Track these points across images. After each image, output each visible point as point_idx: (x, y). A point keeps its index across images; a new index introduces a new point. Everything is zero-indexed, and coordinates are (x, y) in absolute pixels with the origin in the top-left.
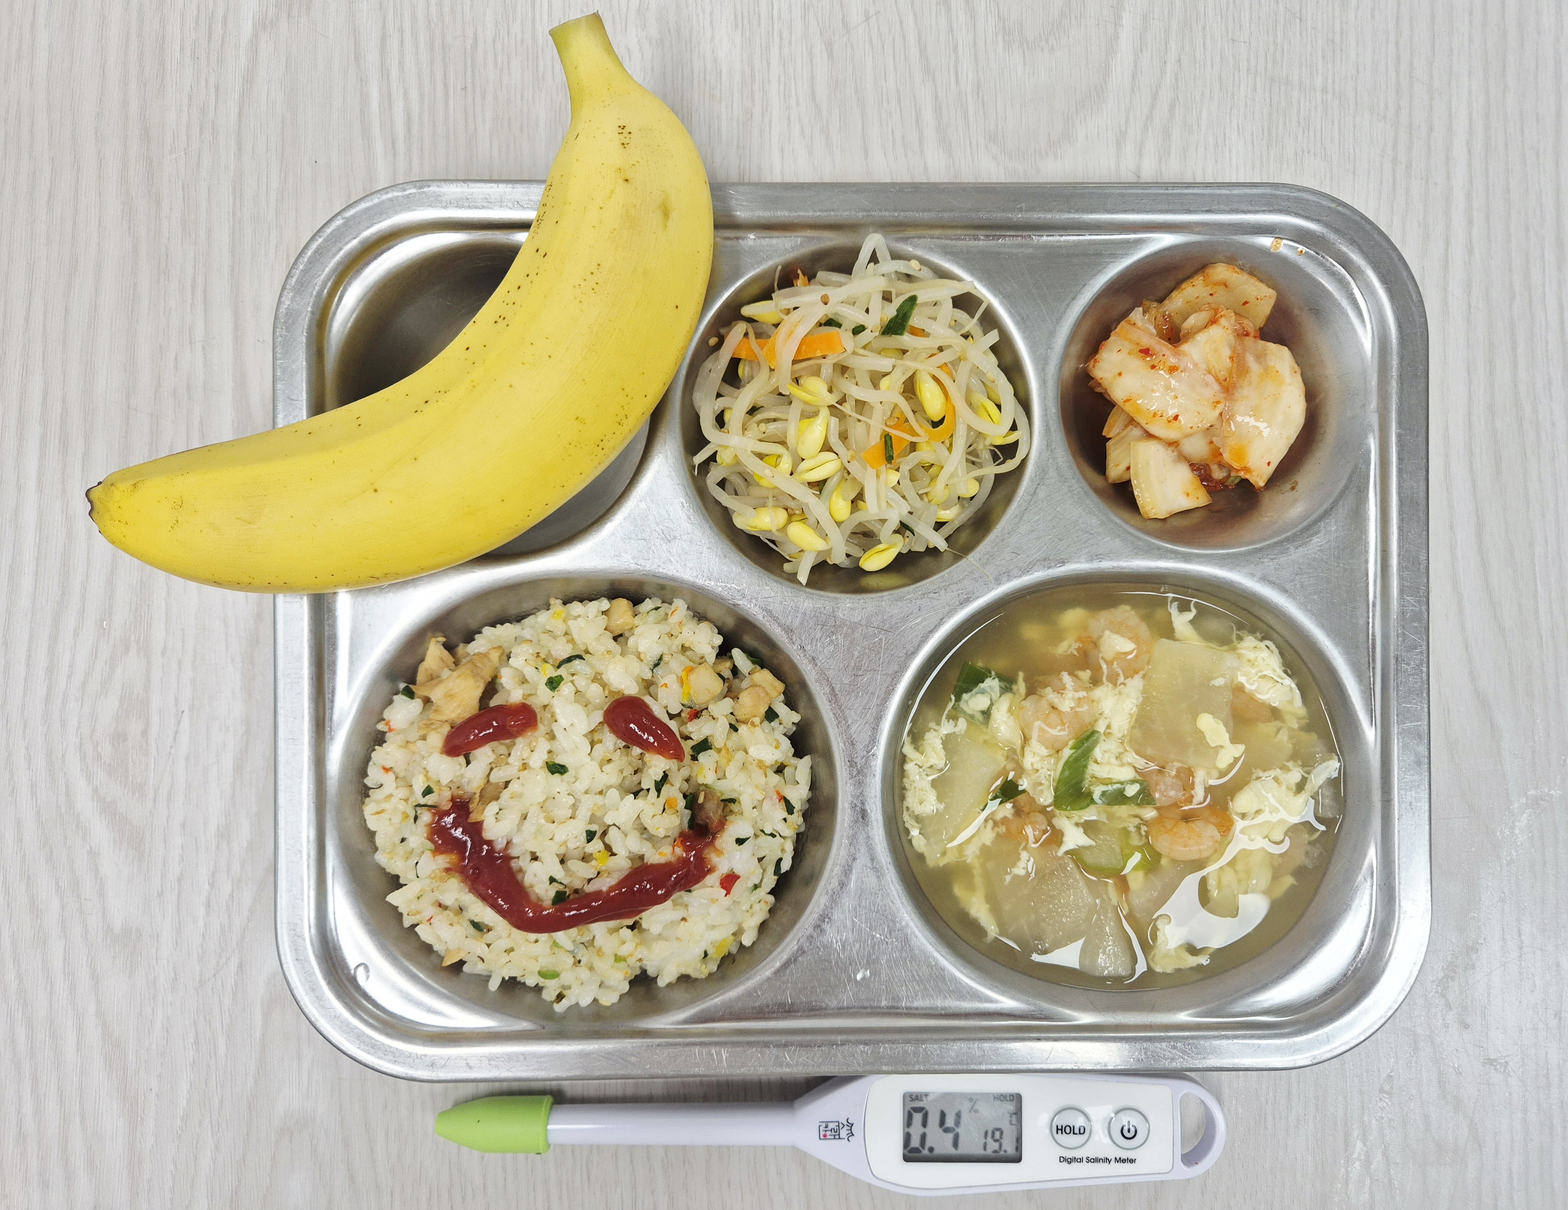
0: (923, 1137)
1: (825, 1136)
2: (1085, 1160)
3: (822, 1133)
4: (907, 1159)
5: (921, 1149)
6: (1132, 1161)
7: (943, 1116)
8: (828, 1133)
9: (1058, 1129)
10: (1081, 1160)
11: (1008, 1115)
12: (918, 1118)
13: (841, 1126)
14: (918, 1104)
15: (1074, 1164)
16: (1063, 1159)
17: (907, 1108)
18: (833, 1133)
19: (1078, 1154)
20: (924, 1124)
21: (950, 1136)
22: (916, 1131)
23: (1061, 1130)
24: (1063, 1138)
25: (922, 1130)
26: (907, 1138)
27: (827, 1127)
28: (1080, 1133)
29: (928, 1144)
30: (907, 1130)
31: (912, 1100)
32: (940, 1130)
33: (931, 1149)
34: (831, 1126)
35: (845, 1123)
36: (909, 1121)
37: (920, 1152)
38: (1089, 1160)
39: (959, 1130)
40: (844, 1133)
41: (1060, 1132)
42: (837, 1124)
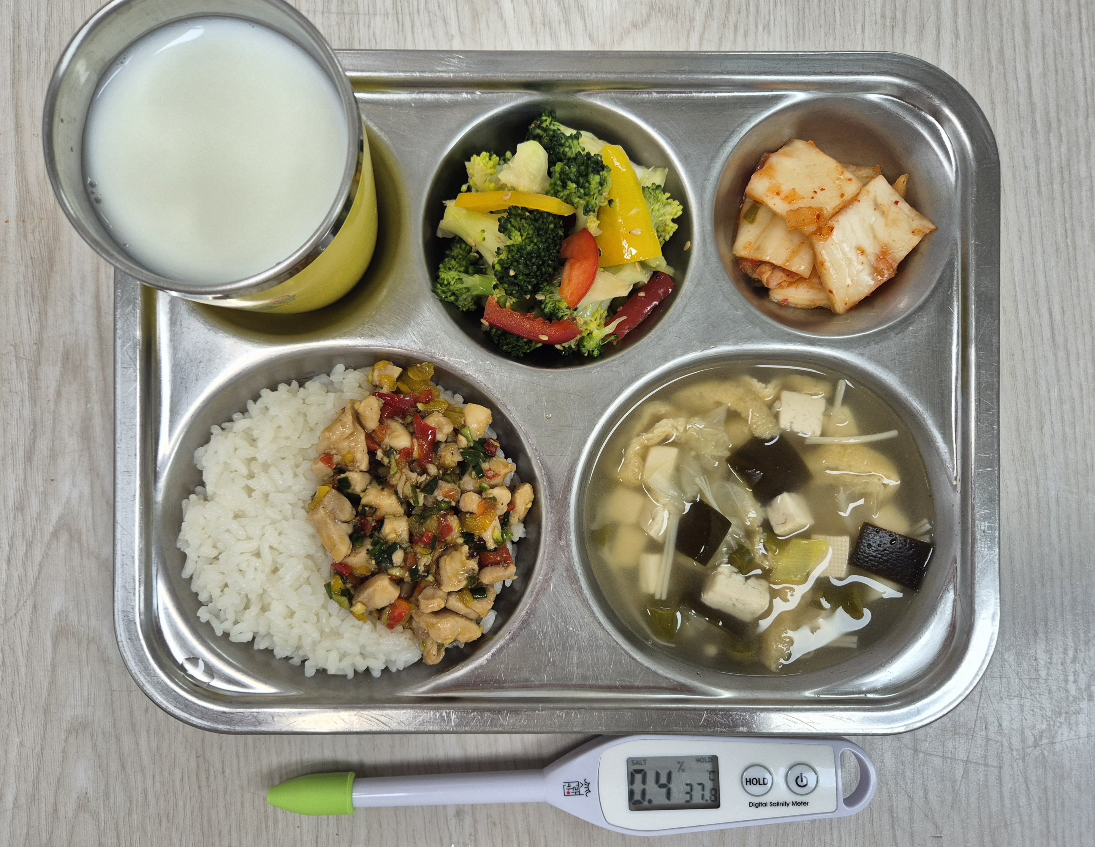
0: (644, 793)
1: (568, 793)
2: (769, 804)
3: (566, 791)
4: (631, 809)
5: (642, 801)
6: (805, 804)
7: (658, 775)
8: (571, 791)
9: (747, 781)
10: (766, 805)
11: (708, 773)
12: (638, 777)
13: (580, 785)
14: (638, 767)
15: (761, 808)
16: (752, 805)
17: (631, 770)
18: (575, 791)
19: (763, 800)
20: (644, 782)
21: (664, 790)
22: (638, 787)
23: (750, 782)
24: (750, 788)
25: (642, 787)
26: (631, 794)
27: (569, 786)
28: (764, 784)
29: (648, 797)
30: (631, 787)
31: (634, 764)
32: (656, 786)
33: (650, 801)
34: (573, 785)
35: (583, 783)
36: (631, 781)
37: (641, 803)
38: (772, 804)
39: (673, 786)
40: (583, 790)
41: (748, 783)
42: (577, 784)
